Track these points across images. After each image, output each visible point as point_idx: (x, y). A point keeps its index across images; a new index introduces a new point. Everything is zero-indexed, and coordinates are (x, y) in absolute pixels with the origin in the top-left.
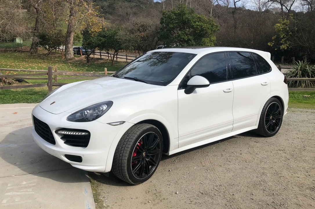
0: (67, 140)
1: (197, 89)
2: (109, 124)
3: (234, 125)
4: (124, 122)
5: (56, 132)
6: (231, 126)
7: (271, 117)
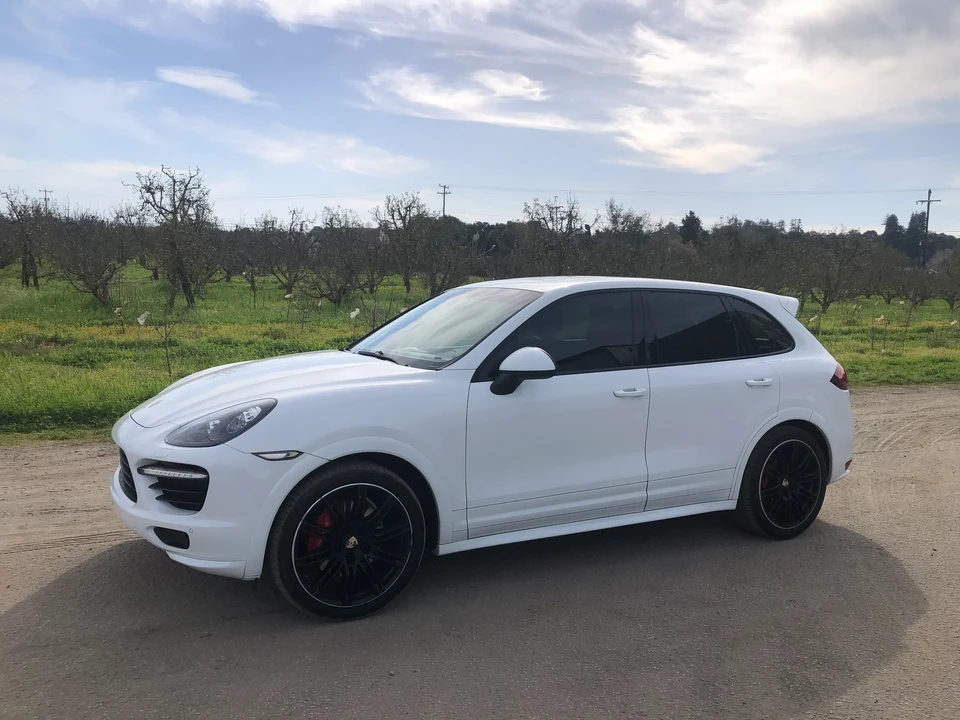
0: (163, 491)
2: (257, 454)
3: (651, 492)
4: (300, 453)
5: (140, 471)
6: (642, 494)
7: (785, 483)
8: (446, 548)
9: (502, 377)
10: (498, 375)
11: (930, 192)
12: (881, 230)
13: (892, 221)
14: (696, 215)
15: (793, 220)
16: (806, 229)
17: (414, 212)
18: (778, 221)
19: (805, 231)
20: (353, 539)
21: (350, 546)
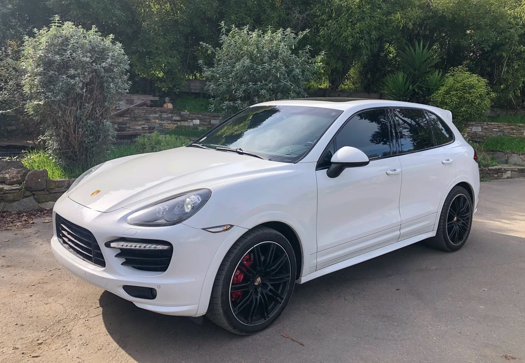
0: (126, 259)
1: (347, 171)
2: (203, 229)
3: (402, 231)
4: (232, 226)
5: (108, 245)
6: (397, 233)
7: (455, 219)
8: (304, 279)
9: (333, 166)
10: (331, 165)
20: (259, 279)
21: (256, 284)
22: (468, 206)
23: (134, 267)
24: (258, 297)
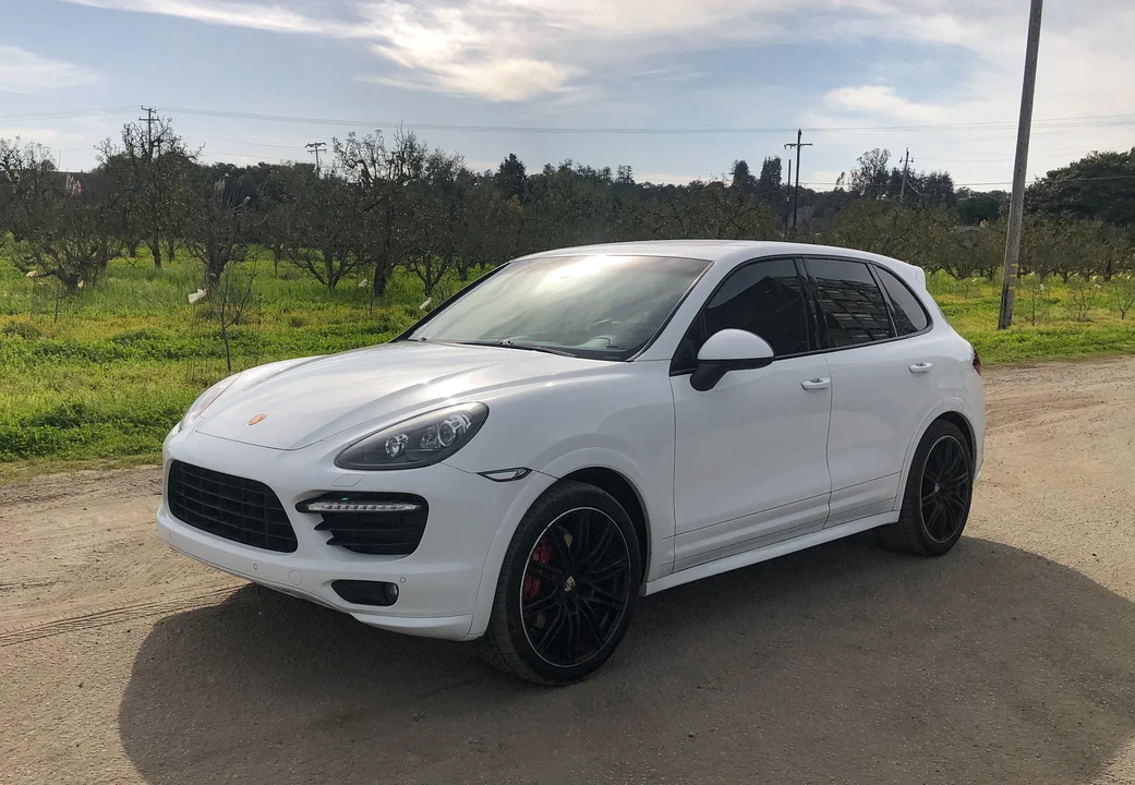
0: (335, 532)
2: (483, 474)
3: (833, 506)
4: (528, 471)
5: (302, 507)
6: (825, 508)
7: (937, 489)
8: (652, 587)
9: (702, 368)
10: (697, 366)
11: (800, 133)
12: (729, 181)
13: (741, 169)
14: (519, 159)
15: (621, 167)
16: (638, 179)
17: (165, 147)
18: (602, 168)
19: (637, 183)
20: (571, 580)
21: (568, 589)
22: (962, 463)
23: (349, 548)
24: (577, 613)
